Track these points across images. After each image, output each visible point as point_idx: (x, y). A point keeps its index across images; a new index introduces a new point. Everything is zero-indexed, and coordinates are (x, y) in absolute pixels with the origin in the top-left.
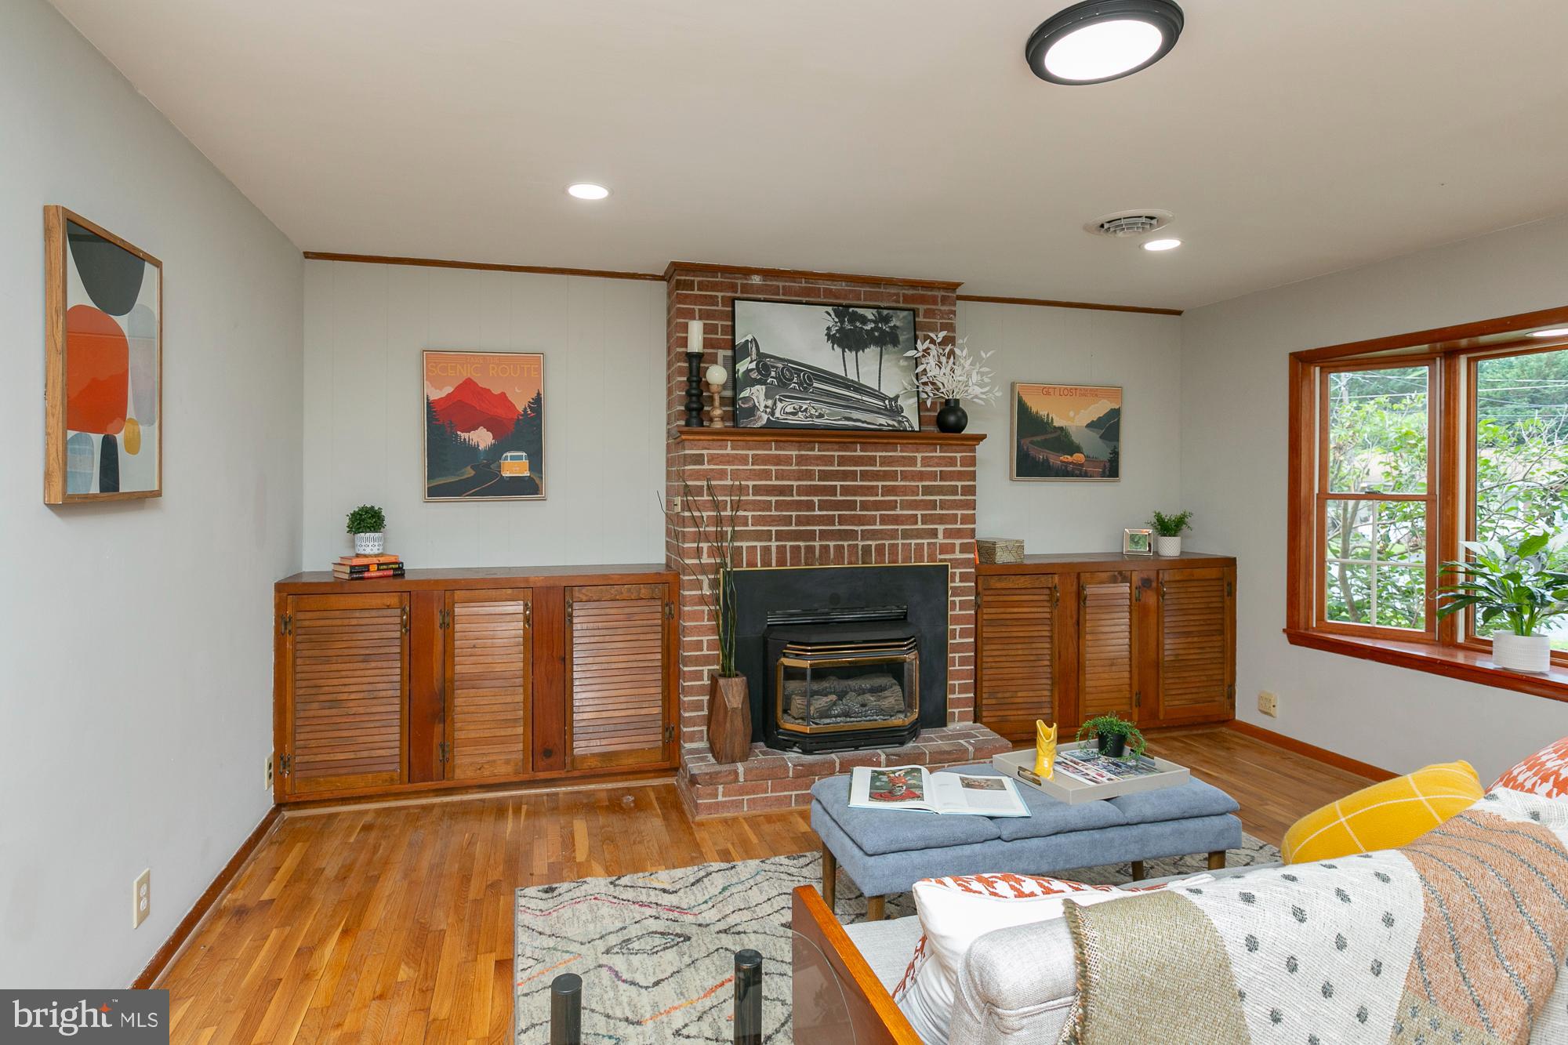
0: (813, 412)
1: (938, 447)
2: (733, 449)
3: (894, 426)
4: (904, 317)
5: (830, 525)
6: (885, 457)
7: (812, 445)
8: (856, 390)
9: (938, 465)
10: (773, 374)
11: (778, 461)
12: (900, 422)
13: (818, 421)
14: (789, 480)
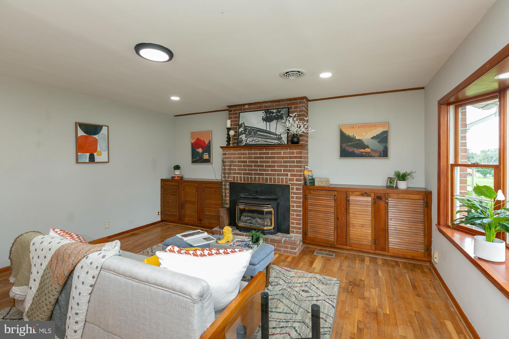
0: (257, 140)
1: (288, 149)
2: (233, 151)
3: (279, 143)
4: (285, 110)
5: (256, 171)
6: (272, 152)
7: (252, 149)
8: (269, 133)
9: (288, 154)
10: (247, 131)
11: (243, 154)
12: (281, 142)
13: (258, 143)
14: (246, 159)
